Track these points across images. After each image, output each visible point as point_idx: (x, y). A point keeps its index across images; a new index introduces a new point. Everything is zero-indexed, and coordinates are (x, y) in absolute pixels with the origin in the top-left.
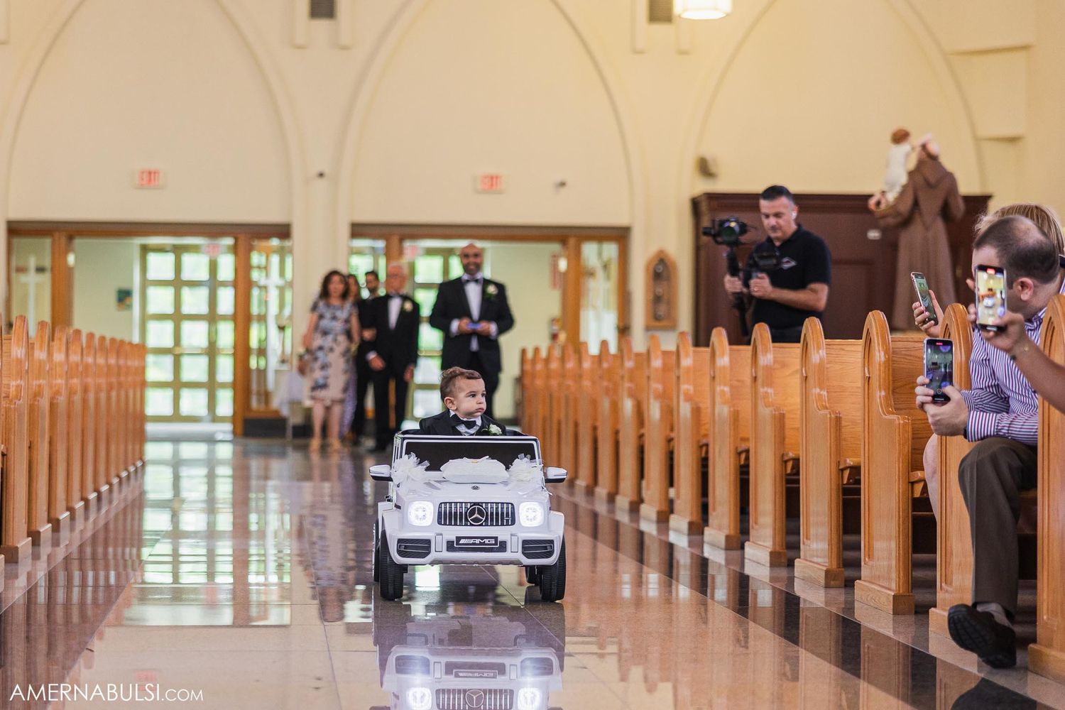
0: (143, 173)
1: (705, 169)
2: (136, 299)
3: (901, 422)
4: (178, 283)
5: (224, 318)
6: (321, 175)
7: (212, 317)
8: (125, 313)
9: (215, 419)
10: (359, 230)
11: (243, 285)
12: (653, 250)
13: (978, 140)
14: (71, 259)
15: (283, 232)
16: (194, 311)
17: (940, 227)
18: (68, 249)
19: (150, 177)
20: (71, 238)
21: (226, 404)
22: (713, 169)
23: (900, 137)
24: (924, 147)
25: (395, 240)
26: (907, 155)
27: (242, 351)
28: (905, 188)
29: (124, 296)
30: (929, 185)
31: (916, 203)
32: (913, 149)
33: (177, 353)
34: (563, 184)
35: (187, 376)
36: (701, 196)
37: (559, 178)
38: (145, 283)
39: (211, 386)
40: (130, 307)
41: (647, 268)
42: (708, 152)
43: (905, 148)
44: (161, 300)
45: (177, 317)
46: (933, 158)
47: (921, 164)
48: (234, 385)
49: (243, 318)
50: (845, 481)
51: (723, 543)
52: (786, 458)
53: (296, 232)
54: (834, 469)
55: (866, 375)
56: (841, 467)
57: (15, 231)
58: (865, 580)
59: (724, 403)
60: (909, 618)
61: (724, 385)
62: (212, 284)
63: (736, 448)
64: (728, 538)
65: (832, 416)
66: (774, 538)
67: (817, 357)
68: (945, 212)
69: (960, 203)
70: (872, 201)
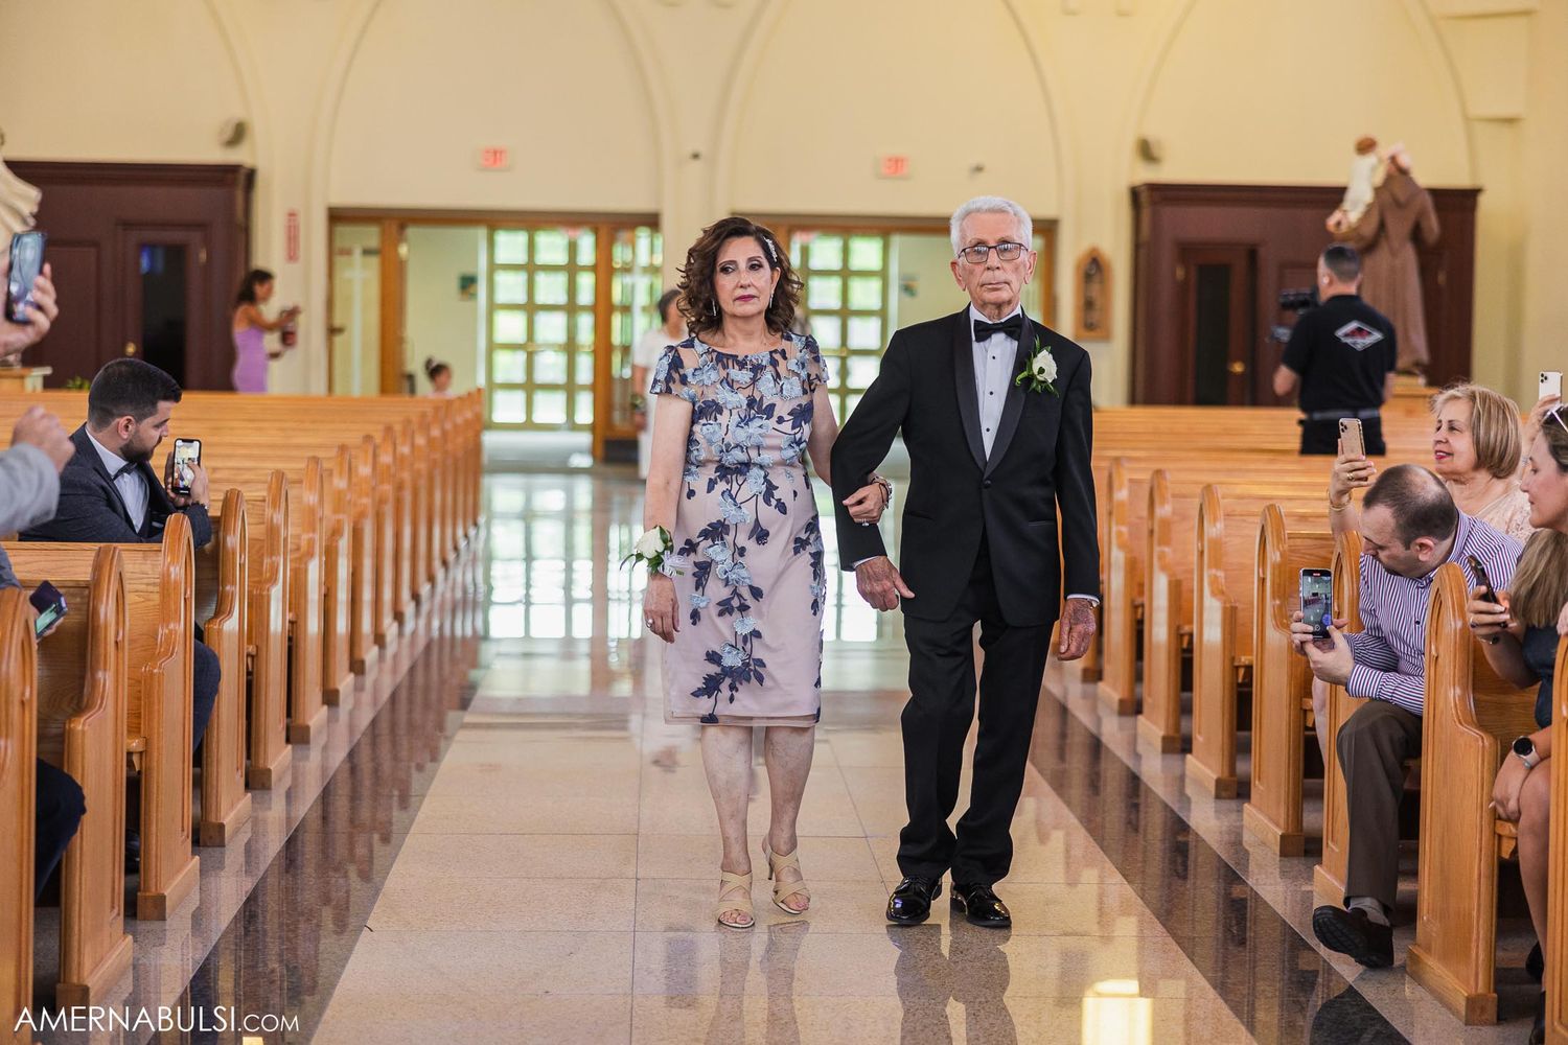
0: (487, 151)
1: (1147, 152)
2: (482, 288)
4: (531, 268)
5: (584, 308)
6: (696, 156)
7: (571, 308)
8: (468, 304)
9: (572, 426)
11: (604, 270)
12: (1084, 247)
13: (1468, 120)
14: (403, 250)
15: (652, 221)
16: (550, 301)
17: (1409, 256)
18: (400, 236)
19: (496, 155)
20: (402, 227)
21: (585, 414)
22: (1156, 152)
23: (1366, 147)
24: (1393, 159)
26: (1374, 169)
27: (603, 350)
28: (1370, 207)
29: (468, 283)
30: (1398, 205)
31: (1382, 226)
32: (1380, 161)
33: (530, 350)
34: (979, 169)
35: (541, 376)
36: (1140, 186)
37: (974, 162)
38: (493, 267)
39: (570, 388)
40: (473, 296)
41: (1078, 267)
42: (1151, 132)
43: (1370, 160)
44: (510, 287)
45: (531, 308)
46: (1403, 172)
47: (1389, 179)
48: (593, 388)
49: (604, 309)
50: (1240, 680)
51: (1116, 706)
52: (1182, 632)
53: (667, 222)
54: (1227, 668)
55: (1261, 575)
56: (1236, 664)
57: (338, 217)
58: (1255, 806)
59: (1122, 546)
60: (1297, 864)
61: (1123, 524)
62: (572, 269)
63: (1133, 601)
64: (1121, 702)
65: (1228, 605)
66: (1167, 721)
67: (1214, 530)
68: (1417, 235)
69: (1433, 225)
70: (1332, 221)
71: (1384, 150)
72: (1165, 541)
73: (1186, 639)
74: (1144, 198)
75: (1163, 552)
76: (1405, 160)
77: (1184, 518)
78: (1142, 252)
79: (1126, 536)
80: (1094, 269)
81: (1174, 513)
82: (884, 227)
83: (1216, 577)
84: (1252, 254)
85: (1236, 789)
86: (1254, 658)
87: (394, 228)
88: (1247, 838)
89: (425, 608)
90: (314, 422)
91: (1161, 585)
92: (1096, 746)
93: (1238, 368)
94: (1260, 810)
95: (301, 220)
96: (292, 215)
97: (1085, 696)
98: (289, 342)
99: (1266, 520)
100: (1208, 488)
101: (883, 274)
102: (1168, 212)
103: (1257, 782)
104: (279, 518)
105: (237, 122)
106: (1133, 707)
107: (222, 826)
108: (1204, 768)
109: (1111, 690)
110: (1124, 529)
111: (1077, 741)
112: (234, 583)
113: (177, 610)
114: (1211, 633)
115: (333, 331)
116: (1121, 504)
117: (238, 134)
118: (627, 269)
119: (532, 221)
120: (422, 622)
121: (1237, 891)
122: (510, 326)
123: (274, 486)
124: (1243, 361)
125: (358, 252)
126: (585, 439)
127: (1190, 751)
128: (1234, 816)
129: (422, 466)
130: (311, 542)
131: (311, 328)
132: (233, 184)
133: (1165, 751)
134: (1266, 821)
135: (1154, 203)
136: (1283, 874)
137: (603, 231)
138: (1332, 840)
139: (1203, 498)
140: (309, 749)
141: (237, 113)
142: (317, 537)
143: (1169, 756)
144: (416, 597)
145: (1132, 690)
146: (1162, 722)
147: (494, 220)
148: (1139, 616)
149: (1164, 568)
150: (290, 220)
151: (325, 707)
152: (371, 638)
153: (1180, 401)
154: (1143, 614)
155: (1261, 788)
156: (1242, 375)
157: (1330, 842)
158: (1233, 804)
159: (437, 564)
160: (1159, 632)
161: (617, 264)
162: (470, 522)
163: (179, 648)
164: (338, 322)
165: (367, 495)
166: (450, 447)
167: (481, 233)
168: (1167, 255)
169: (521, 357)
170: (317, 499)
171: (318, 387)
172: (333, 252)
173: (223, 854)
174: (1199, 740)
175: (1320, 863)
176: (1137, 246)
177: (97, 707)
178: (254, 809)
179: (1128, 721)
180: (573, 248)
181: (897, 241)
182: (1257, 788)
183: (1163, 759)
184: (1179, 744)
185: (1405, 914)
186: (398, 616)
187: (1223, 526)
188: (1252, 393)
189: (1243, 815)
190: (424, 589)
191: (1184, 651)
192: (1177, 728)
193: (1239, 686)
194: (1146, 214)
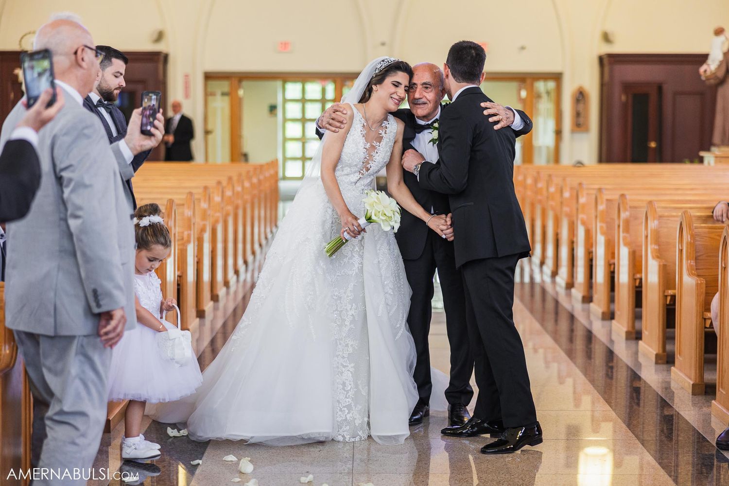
0: (281, 44)
1: (606, 38)
2: (280, 111)
4: (304, 101)
6: (383, 44)
8: (273, 119)
12: (575, 86)
14: (241, 92)
16: (312, 117)
18: (239, 87)
19: (285, 45)
20: (240, 81)
22: (611, 38)
23: (719, 31)
26: (723, 44)
28: (721, 62)
29: (273, 109)
31: (727, 71)
32: (727, 39)
33: (304, 141)
34: (523, 48)
35: (309, 153)
36: (603, 55)
37: (521, 45)
38: (285, 100)
40: (276, 115)
41: (573, 96)
42: (609, 28)
43: (721, 39)
44: (293, 110)
45: (304, 120)
50: (668, 303)
51: (600, 316)
52: (635, 277)
54: (661, 296)
55: (680, 248)
56: (666, 294)
57: (209, 77)
58: (677, 368)
59: (603, 233)
60: (701, 399)
62: (323, 101)
63: (609, 261)
64: (603, 313)
65: (661, 264)
66: (628, 323)
67: (653, 224)
70: (702, 70)
73: (638, 281)
74: (606, 61)
75: (625, 236)
77: (636, 218)
78: (605, 88)
79: (604, 228)
80: (580, 97)
81: (631, 216)
83: (653, 249)
84: (660, 88)
85: (666, 359)
86: (677, 291)
87: (236, 82)
88: (673, 384)
89: (250, 267)
91: (624, 254)
92: (589, 336)
93: (653, 145)
94: (680, 370)
95: (191, 79)
96: (187, 76)
97: (583, 310)
99: (683, 218)
100: (650, 203)
102: (617, 68)
103: (678, 355)
105: (159, 31)
106: (610, 316)
109: (597, 307)
110: (603, 225)
111: (580, 334)
114: (652, 278)
115: (207, 132)
117: (160, 36)
119: (303, 77)
120: (249, 275)
122: (293, 130)
124: (655, 141)
125: (219, 94)
127: (641, 339)
128: (665, 373)
129: (247, 197)
130: (189, 236)
132: (157, 61)
133: (627, 339)
134: (684, 376)
135: (610, 63)
136: (694, 404)
137: (338, 82)
138: (722, 387)
139: (647, 208)
141: (159, 26)
142: (192, 233)
143: (629, 342)
144: (246, 262)
145: (609, 307)
146: (625, 324)
147: (284, 78)
148: (612, 269)
149: (625, 244)
150: (186, 79)
151: (198, 319)
154: (614, 268)
155: (680, 358)
156: (655, 148)
157: (721, 390)
158: (665, 367)
159: (257, 246)
160: (623, 277)
162: (273, 224)
164: (210, 128)
165: (219, 212)
166: (262, 188)
167: (279, 83)
168: (617, 89)
169: (299, 145)
171: (201, 159)
172: (207, 94)
174: (645, 334)
175: (715, 399)
176: (602, 85)
179: (607, 323)
180: (324, 91)
182: (678, 359)
183: (626, 343)
184: (635, 335)
186: (237, 272)
187: (658, 222)
188: (660, 157)
189: (670, 373)
190: (250, 258)
191: (637, 287)
192: (633, 326)
193: (667, 305)
194: (606, 69)
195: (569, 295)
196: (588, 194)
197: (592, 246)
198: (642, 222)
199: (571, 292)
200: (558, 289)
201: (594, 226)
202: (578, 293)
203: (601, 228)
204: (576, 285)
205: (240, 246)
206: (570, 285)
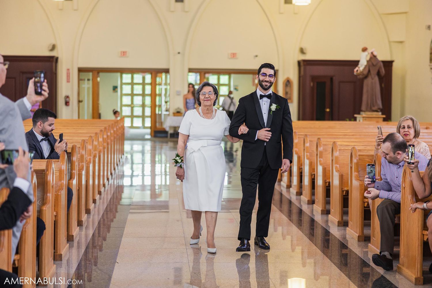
0: (122, 52)
1: (302, 51)
2: (119, 89)
3: (361, 183)
4: (132, 84)
5: (148, 95)
6: (179, 53)
7: (143, 95)
8: (115, 94)
9: (144, 127)
10: (191, 70)
11: (154, 84)
12: (285, 77)
13: (390, 42)
14: (99, 79)
15: (167, 71)
16: (138, 93)
17: (376, 79)
18: (98, 76)
19: (124, 54)
20: (98, 73)
21: (148, 123)
22: (305, 51)
23: (364, 50)
24: (372, 53)
25: (203, 74)
26: (367, 56)
27: (153, 106)
28: (366, 66)
29: (115, 88)
30: (373, 65)
31: (369, 71)
32: (369, 53)
33: (132, 106)
34: (257, 56)
35: (135, 114)
36: (301, 61)
37: (256, 54)
38: (122, 84)
39: (143, 117)
40: (117, 92)
41: (284, 83)
42: (303, 46)
43: (366, 53)
44: (127, 89)
45: (132, 95)
46: (375, 56)
47: (371, 58)
48: (151, 117)
49: (153, 95)
50: (344, 194)
51: (307, 202)
52: (326, 182)
53: (171, 71)
54: (341, 191)
55: (351, 166)
56: (343, 190)
57: (81, 70)
58: (349, 228)
59: (308, 159)
60: (363, 243)
61: (308, 153)
62: (144, 84)
63: (311, 173)
64: (308, 201)
65: (340, 174)
66: (322, 206)
67: (336, 154)
68: (379, 74)
69: (383, 71)
70: (355, 70)
71: (370, 51)
72: (321, 157)
73: (327, 184)
74: (302, 64)
75: (321, 160)
76: (375, 53)
77: (326, 151)
78: (301, 78)
79: (309, 156)
80: (288, 83)
81: (323, 150)
82: (229, 72)
83: (337, 166)
84: (332, 79)
85: (344, 224)
86: (349, 188)
87: (96, 73)
88: (347, 236)
89: (113, 177)
90: (81, 126)
91: (320, 169)
92: (300, 212)
93: (328, 110)
94: (351, 229)
95: (71, 71)
96: (68, 70)
97: (297, 199)
98: (68, 104)
99: (352, 151)
100: (334, 142)
101: (229, 85)
102: (308, 68)
103: (350, 222)
104: (84, 153)
105: (52, 44)
106: (312, 202)
107: (73, 236)
108: (334, 218)
109: (305, 198)
110: (308, 154)
111: (295, 211)
112: (75, 170)
113: (64, 177)
114: (336, 182)
115: (79, 101)
116: (307, 147)
117: (53, 48)
118: (160, 84)
119: (132, 71)
120: (113, 181)
121: (344, 251)
122: (126, 100)
123: (82, 144)
124: (329, 108)
125: (86, 80)
126: (149, 131)
127: (330, 214)
128: (343, 231)
129: (112, 138)
130: (90, 159)
131: (74, 101)
132: (52, 62)
133: (322, 214)
134: (353, 232)
135: (304, 65)
136: (359, 246)
137: (153, 74)
138: (374, 237)
139: (333, 145)
140: (90, 215)
141: (53, 42)
142: (92, 158)
143: (323, 215)
144: (111, 174)
145: (311, 198)
146: (321, 206)
147: (122, 71)
148: (313, 178)
149: (321, 164)
150: (67, 71)
151: (94, 204)
152: (102, 185)
153: (312, 119)
154: (314, 177)
155: (351, 223)
156: (329, 112)
157: (373, 238)
158: (343, 228)
159: (116, 165)
160: (320, 182)
161: (157, 83)
162: (122, 154)
163: (64, 188)
164: (81, 99)
165: (101, 146)
166: (118, 133)
167: (119, 74)
168: (308, 79)
169: (130, 108)
170: (91, 147)
171: (76, 117)
172: (80, 80)
173: (73, 243)
174: (332, 211)
175: (370, 243)
176: (300, 77)
177: (48, 203)
178: (80, 231)
179: (311, 206)
180: (144, 78)
181: (233, 76)
182: (350, 223)
183: (321, 216)
184: (326, 212)
185: (396, 256)
186: (108, 179)
187: (338, 153)
188: (332, 117)
189: (346, 231)
190: (113, 172)
191: (327, 187)
192: (325, 208)
193: (344, 196)
194: (302, 68)
195: (289, 192)
196: (298, 138)
197: (302, 165)
198: (330, 153)
199: (290, 190)
200: (282, 188)
201: (303, 154)
202: (294, 190)
203: (307, 155)
204: (292, 186)
205: (109, 165)
206: (289, 186)
